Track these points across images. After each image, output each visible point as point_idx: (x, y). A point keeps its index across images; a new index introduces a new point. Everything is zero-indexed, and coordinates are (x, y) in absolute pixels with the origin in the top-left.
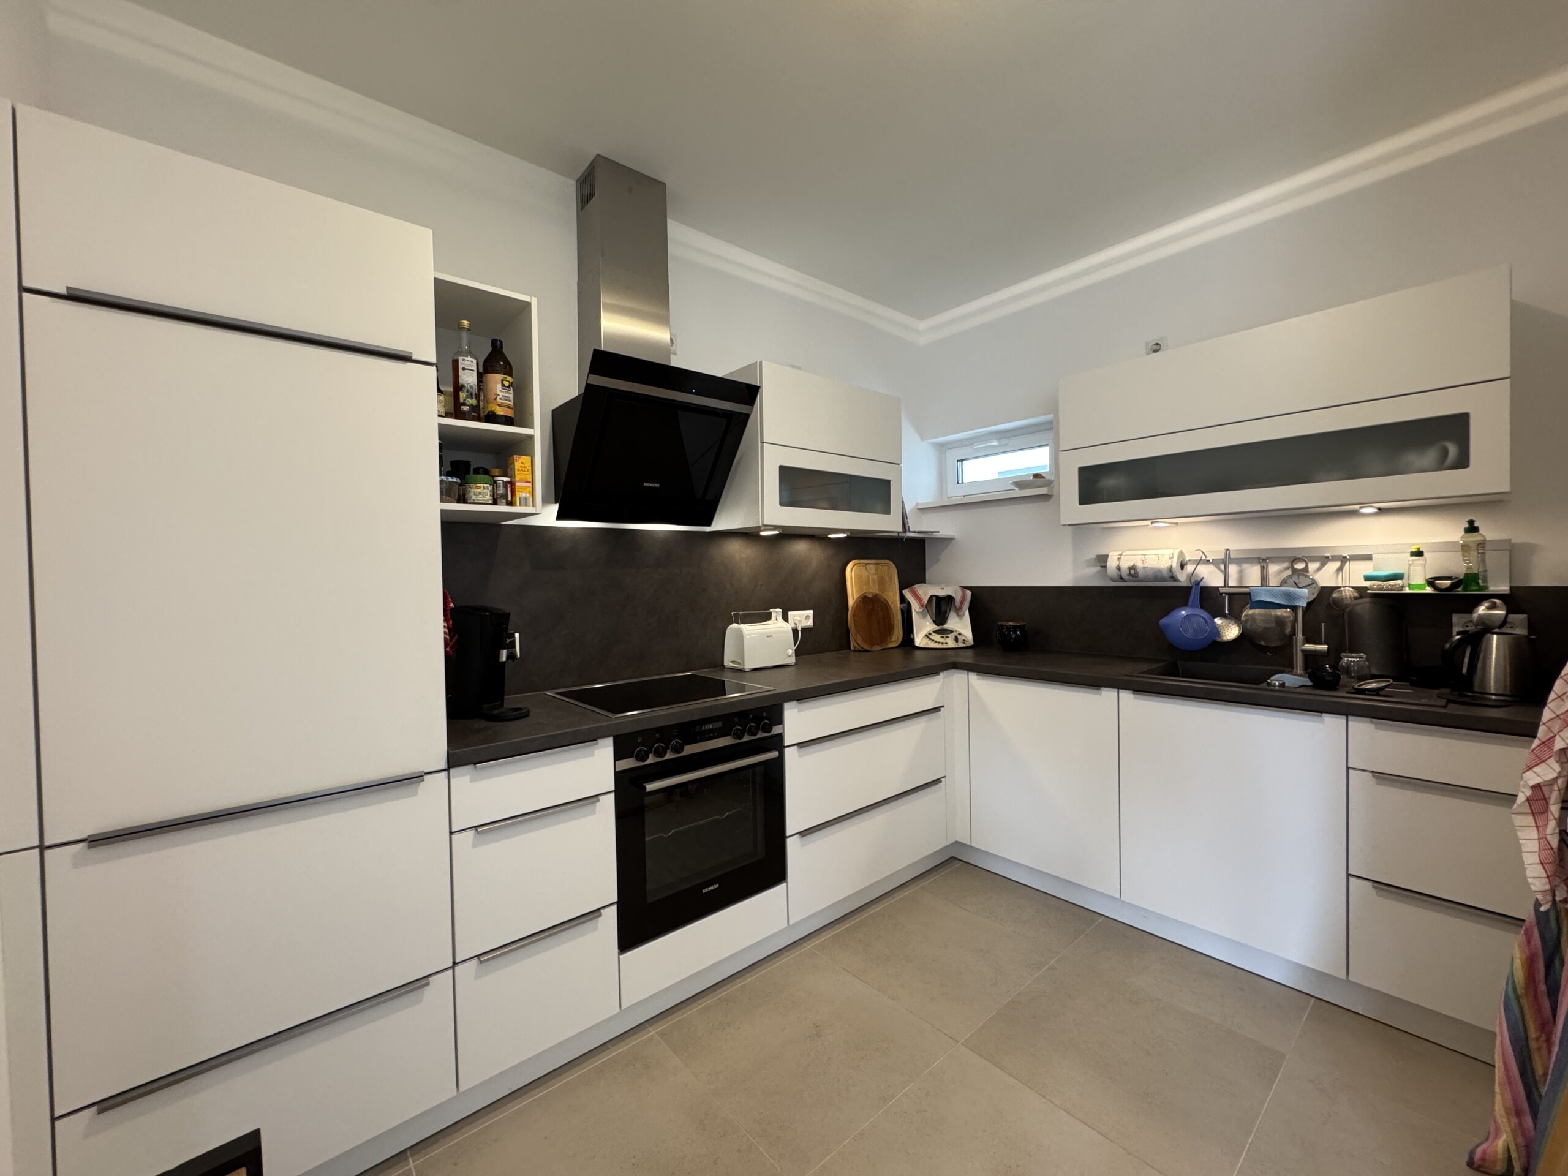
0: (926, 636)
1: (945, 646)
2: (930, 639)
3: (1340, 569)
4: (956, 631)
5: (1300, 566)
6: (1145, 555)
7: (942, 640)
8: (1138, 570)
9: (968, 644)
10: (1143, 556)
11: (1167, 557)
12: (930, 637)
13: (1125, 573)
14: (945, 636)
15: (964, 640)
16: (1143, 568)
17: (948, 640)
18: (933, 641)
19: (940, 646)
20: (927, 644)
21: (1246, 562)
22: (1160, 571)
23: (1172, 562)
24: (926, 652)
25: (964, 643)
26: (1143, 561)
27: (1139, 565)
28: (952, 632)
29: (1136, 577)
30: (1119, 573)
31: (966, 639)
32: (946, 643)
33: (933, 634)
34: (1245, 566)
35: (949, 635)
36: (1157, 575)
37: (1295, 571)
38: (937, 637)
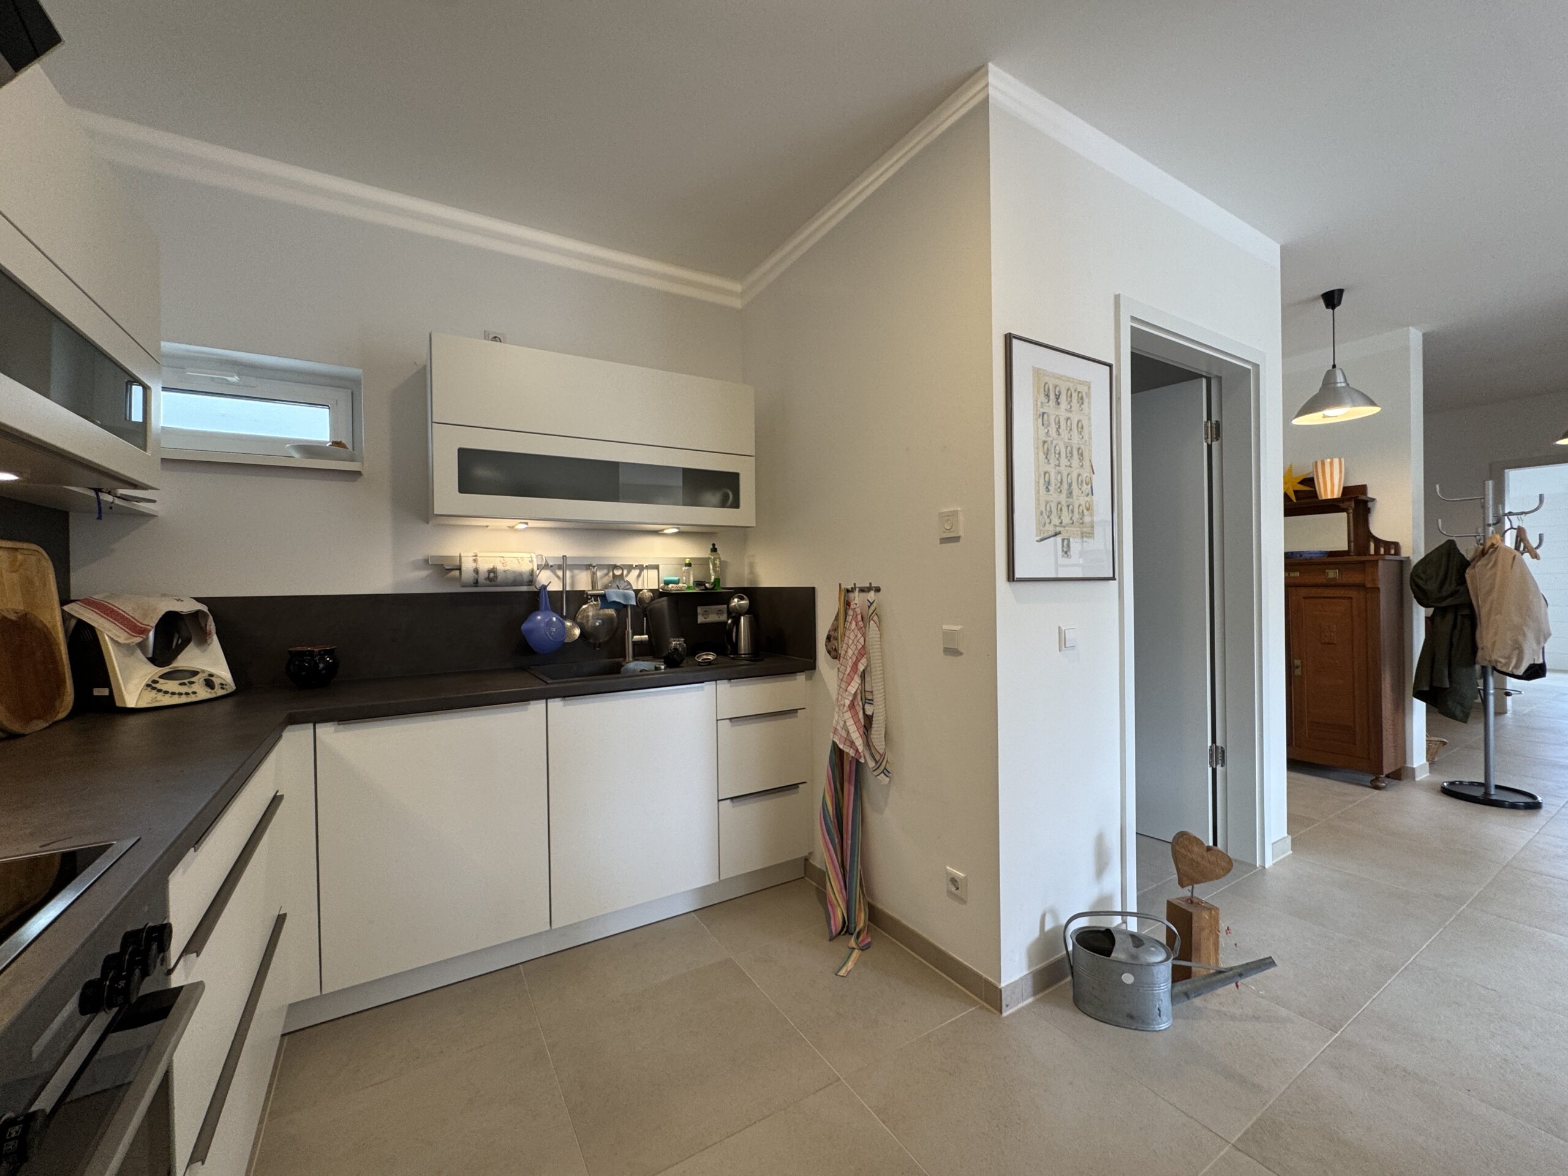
0: (148, 685)
1: (192, 698)
2: (160, 691)
3: (639, 576)
4: (203, 671)
5: (618, 572)
6: (503, 557)
7: (183, 689)
8: (498, 574)
9: (230, 691)
10: (502, 559)
11: (527, 560)
12: (158, 686)
13: (482, 578)
14: (186, 681)
15: (222, 684)
16: (505, 571)
17: (195, 688)
18: (166, 692)
19: (184, 700)
20: (155, 700)
21: (576, 569)
22: (521, 574)
23: (533, 565)
24: (156, 714)
25: (223, 688)
26: (503, 563)
27: (500, 567)
28: (195, 673)
29: (494, 581)
30: (476, 577)
31: (224, 682)
32: (194, 693)
33: (161, 681)
34: (576, 572)
35: (192, 680)
36: (517, 579)
37: (614, 576)
38: (172, 686)
